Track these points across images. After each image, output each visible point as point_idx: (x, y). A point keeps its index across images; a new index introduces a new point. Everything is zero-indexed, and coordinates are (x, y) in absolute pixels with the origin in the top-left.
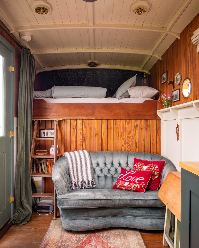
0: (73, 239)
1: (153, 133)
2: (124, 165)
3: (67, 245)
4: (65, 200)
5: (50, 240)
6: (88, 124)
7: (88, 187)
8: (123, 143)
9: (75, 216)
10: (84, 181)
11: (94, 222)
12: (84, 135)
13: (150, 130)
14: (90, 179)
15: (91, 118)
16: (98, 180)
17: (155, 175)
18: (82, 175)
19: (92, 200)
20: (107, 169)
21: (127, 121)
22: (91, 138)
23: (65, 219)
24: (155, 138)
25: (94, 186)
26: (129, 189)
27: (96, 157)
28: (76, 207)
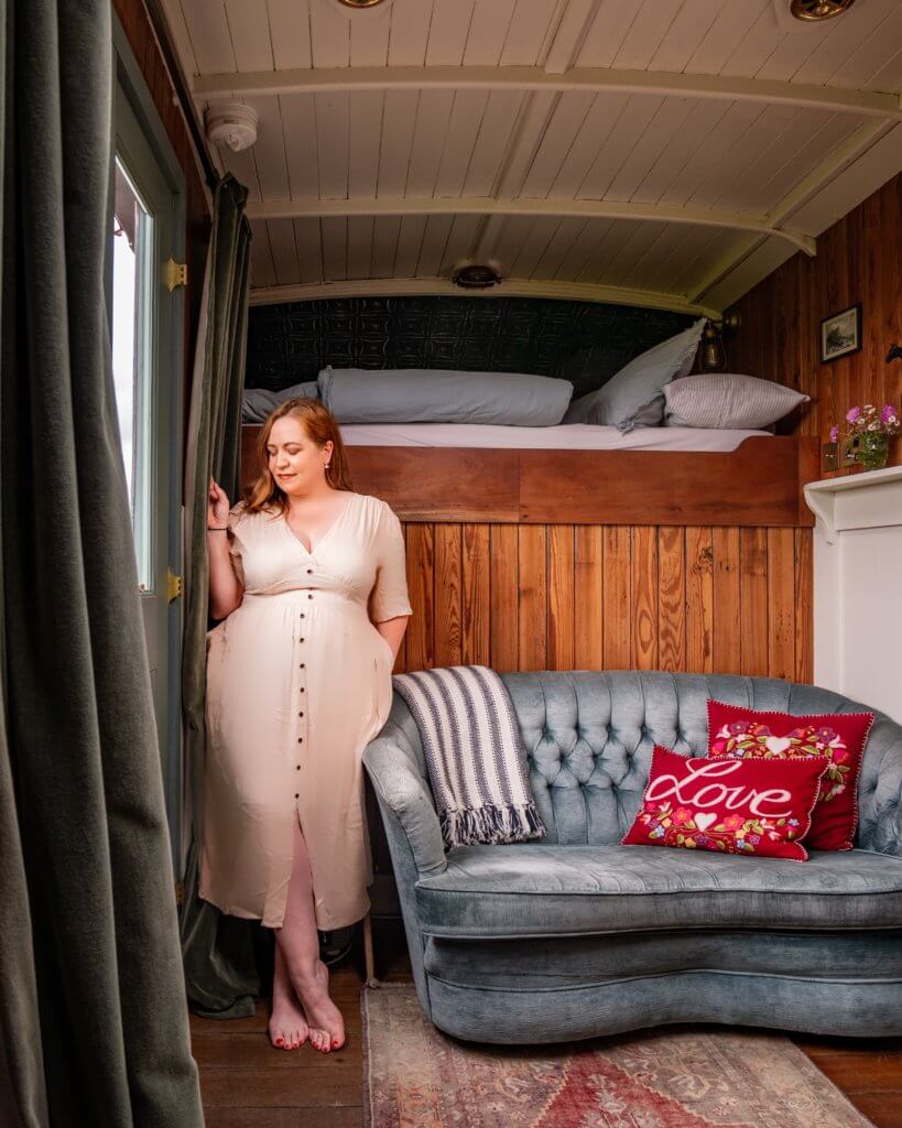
0: (504, 1084)
1: (779, 588)
2: (662, 735)
3: (494, 1118)
4: (461, 899)
5: (396, 1089)
6: (487, 547)
7: (513, 834)
8: (646, 636)
9: (507, 973)
10: (494, 808)
11: (592, 1002)
12: (468, 597)
13: (766, 575)
14: (520, 799)
15: (502, 518)
16: (553, 805)
17: (833, 777)
18: (481, 780)
19: (592, 898)
20: (589, 752)
21: (663, 535)
22: (497, 609)
23: (456, 989)
24: (788, 610)
25: (539, 833)
26: (721, 843)
27: (537, 697)
28: (518, 933)
